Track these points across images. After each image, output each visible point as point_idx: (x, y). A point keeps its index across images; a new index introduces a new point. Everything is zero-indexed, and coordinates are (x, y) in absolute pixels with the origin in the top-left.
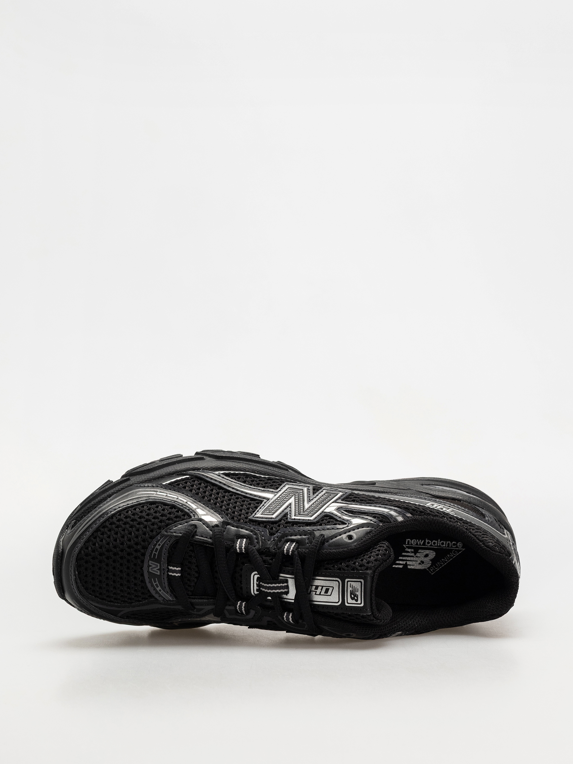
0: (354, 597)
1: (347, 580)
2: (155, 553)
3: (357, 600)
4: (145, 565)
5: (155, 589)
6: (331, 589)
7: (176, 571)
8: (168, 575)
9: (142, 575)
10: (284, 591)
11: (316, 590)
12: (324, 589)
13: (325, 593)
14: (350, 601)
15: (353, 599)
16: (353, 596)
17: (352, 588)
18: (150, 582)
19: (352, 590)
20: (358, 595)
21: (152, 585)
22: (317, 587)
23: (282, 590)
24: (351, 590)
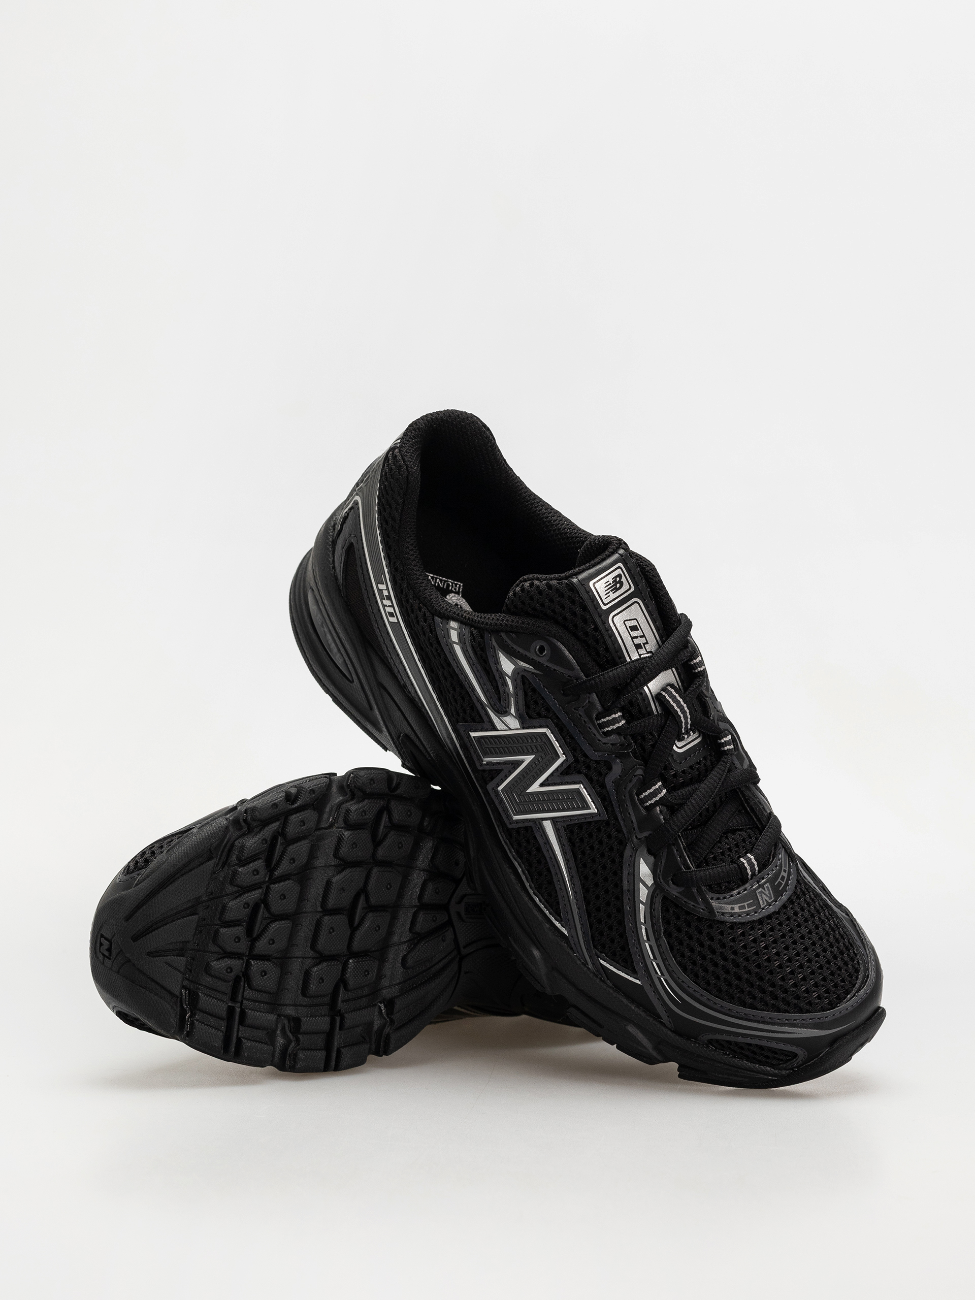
0: (617, 583)
1: (604, 608)
2: (746, 907)
3: (619, 576)
4: (772, 909)
5: (788, 879)
6: (629, 624)
7: (749, 861)
8: (759, 872)
9: (784, 906)
10: (673, 690)
11: (642, 645)
12: (634, 634)
13: (639, 630)
14: (626, 587)
15: (622, 584)
16: (618, 585)
17: (609, 592)
18: (784, 890)
19: (611, 591)
20: (613, 579)
21: (787, 884)
22: (638, 647)
23: (674, 693)
24: (613, 593)
